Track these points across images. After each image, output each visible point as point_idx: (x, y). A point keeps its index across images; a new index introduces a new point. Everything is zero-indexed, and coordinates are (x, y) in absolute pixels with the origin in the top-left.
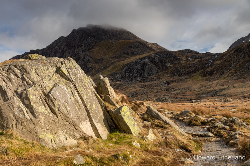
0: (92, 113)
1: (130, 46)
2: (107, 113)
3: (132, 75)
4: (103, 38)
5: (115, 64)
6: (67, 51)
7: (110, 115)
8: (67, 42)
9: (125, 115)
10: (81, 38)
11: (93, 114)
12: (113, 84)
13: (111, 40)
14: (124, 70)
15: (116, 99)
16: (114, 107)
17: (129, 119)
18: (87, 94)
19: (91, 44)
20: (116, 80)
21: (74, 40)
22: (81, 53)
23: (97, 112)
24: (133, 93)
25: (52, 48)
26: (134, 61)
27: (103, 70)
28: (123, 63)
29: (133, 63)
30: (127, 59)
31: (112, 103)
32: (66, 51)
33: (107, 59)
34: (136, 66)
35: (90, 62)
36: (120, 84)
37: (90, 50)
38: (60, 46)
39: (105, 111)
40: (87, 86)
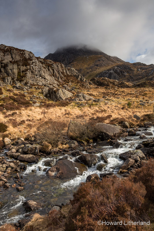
1: (99, 60)
4: (79, 54)
5: (90, 74)
13: (85, 55)
19: (71, 59)
21: (59, 56)
26: (103, 71)
28: (95, 73)
30: (97, 69)
33: (84, 69)
37: (71, 64)
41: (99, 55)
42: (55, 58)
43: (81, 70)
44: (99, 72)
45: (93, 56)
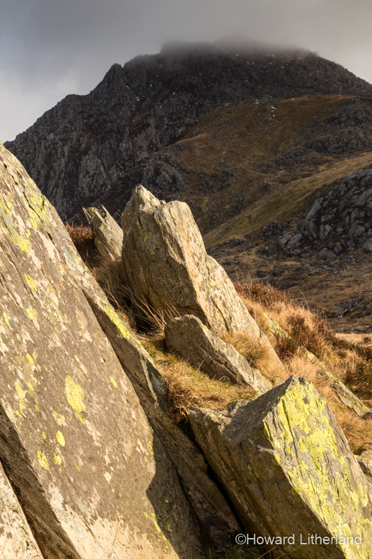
0: (48, 448)
1: (333, 119)
2: (178, 433)
3: (345, 232)
4: (227, 91)
5: (276, 192)
6: (94, 149)
7: (198, 449)
8: (92, 116)
9: (303, 449)
10: (141, 97)
11: (59, 459)
12: (272, 268)
13: (258, 97)
14: (311, 213)
15: (244, 339)
16: (228, 392)
17: (332, 478)
18: (18, 312)
19: (179, 118)
20: (282, 252)
21: (115, 106)
22: (145, 155)
23: (95, 433)
24: (350, 300)
25: (36, 140)
26: (350, 175)
27: (229, 215)
28: (307, 185)
29: (346, 183)
30: (322, 167)
31: (214, 368)
32: (88, 149)
33: (244, 172)
34: (360, 194)
35: (178, 189)
36: (298, 269)
37: (178, 143)
38: (65, 131)
39: (167, 422)
40: (31, 253)
41: (336, 91)
42: (92, 120)
43: (227, 174)
44: (330, 182)
45: (300, 99)
